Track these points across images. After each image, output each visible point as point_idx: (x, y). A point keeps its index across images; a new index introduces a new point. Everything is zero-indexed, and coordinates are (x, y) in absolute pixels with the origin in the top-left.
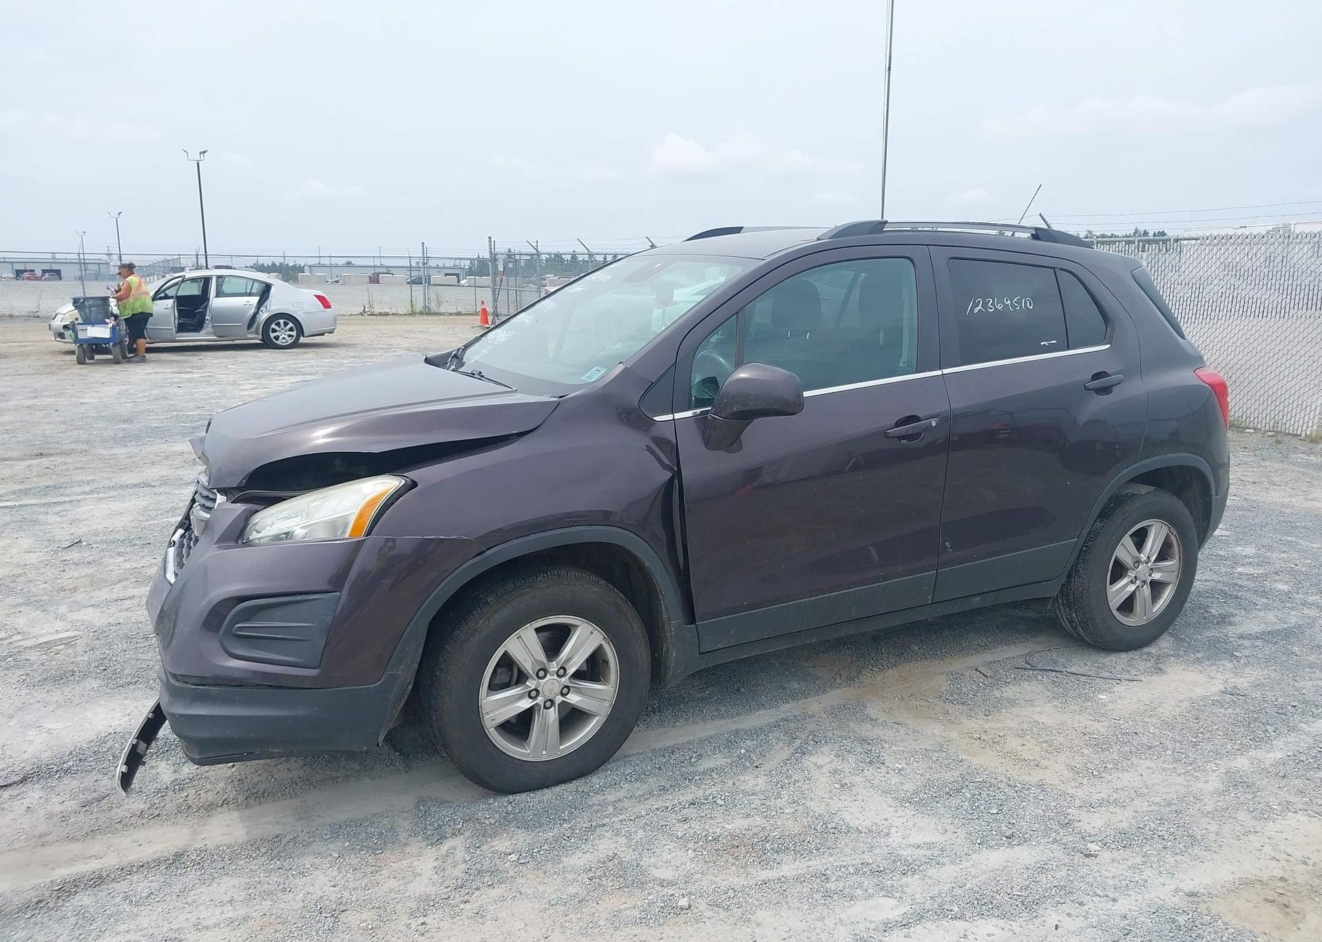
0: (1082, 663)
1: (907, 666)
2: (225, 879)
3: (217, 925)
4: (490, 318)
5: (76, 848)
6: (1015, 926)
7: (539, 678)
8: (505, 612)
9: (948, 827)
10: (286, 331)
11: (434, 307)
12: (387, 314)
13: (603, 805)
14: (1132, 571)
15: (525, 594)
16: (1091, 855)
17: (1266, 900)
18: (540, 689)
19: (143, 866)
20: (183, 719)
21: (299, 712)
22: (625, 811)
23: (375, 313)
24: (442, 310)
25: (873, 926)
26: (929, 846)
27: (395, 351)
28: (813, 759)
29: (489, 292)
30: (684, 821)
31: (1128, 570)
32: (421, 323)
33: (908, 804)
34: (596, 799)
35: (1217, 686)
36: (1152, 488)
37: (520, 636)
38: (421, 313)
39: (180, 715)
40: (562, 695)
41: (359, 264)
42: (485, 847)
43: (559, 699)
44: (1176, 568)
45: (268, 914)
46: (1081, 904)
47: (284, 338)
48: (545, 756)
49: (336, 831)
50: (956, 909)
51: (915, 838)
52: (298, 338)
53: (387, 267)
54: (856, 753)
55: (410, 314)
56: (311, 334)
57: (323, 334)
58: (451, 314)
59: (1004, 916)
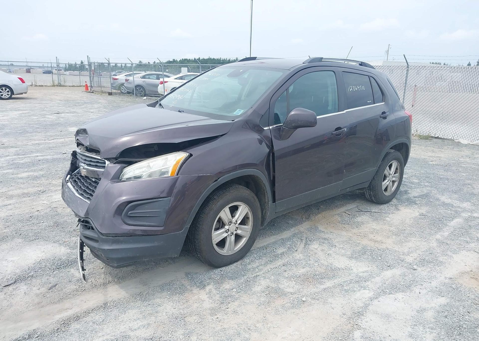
0: (375, 209)
1: (324, 213)
2: (130, 311)
3: (139, 328)
4: (89, 88)
5: (58, 306)
6: (408, 294)
7: (229, 225)
8: (221, 202)
9: (369, 265)
10: (6, 92)
11: (62, 83)
12: (43, 86)
13: (254, 269)
14: (388, 178)
15: (227, 195)
16: (415, 269)
17: (471, 278)
18: (229, 229)
19: (93, 310)
20: (109, 251)
21: (156, 244)
22: (262, 270)
23: (37, 85)
24: (67, 84)
25: (367, 299)
26: (367, 272)
27: (55, 101)
28: (313, 246)
29: (88, 78)
30: (285, 271)
31: (387, 177)
32: (59, 90)
33: (352, 259)
34: (249, 267)
35: (417, 214)
36: (394, 150)
37: (224, 210)
38: (57, 86)
39: (107, 249)
40: (236, 231)
41: (17, 65)
42: (221, 288)
43: (235, 233)
44: (398, 176)
45: (156, 322)
46: (422, 285)
47: (5, 95)
48: (230, 253)
49: (162, 288)
50: (388, 291)
51: (361, 270)
52: (11, 96)
53: (30, 66)
54: (326, 243)
55: (52, 86)
56: (17, 94)
57: (22, 94)
58: (70, 86)
59: (403, 291)
